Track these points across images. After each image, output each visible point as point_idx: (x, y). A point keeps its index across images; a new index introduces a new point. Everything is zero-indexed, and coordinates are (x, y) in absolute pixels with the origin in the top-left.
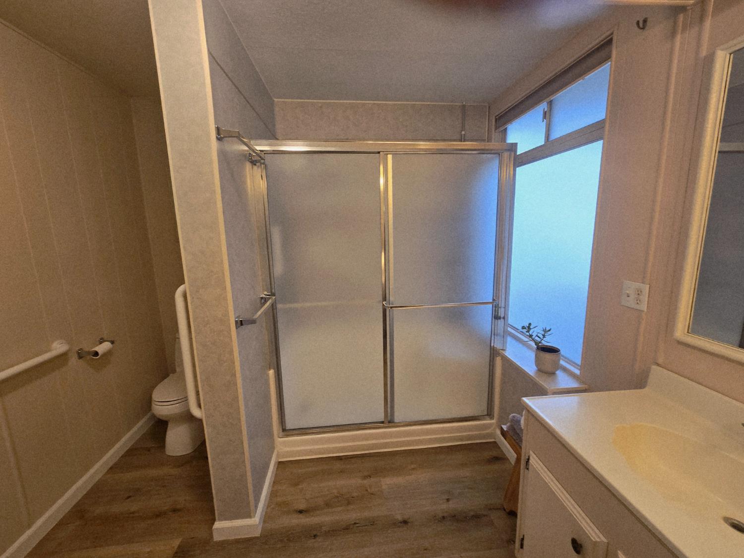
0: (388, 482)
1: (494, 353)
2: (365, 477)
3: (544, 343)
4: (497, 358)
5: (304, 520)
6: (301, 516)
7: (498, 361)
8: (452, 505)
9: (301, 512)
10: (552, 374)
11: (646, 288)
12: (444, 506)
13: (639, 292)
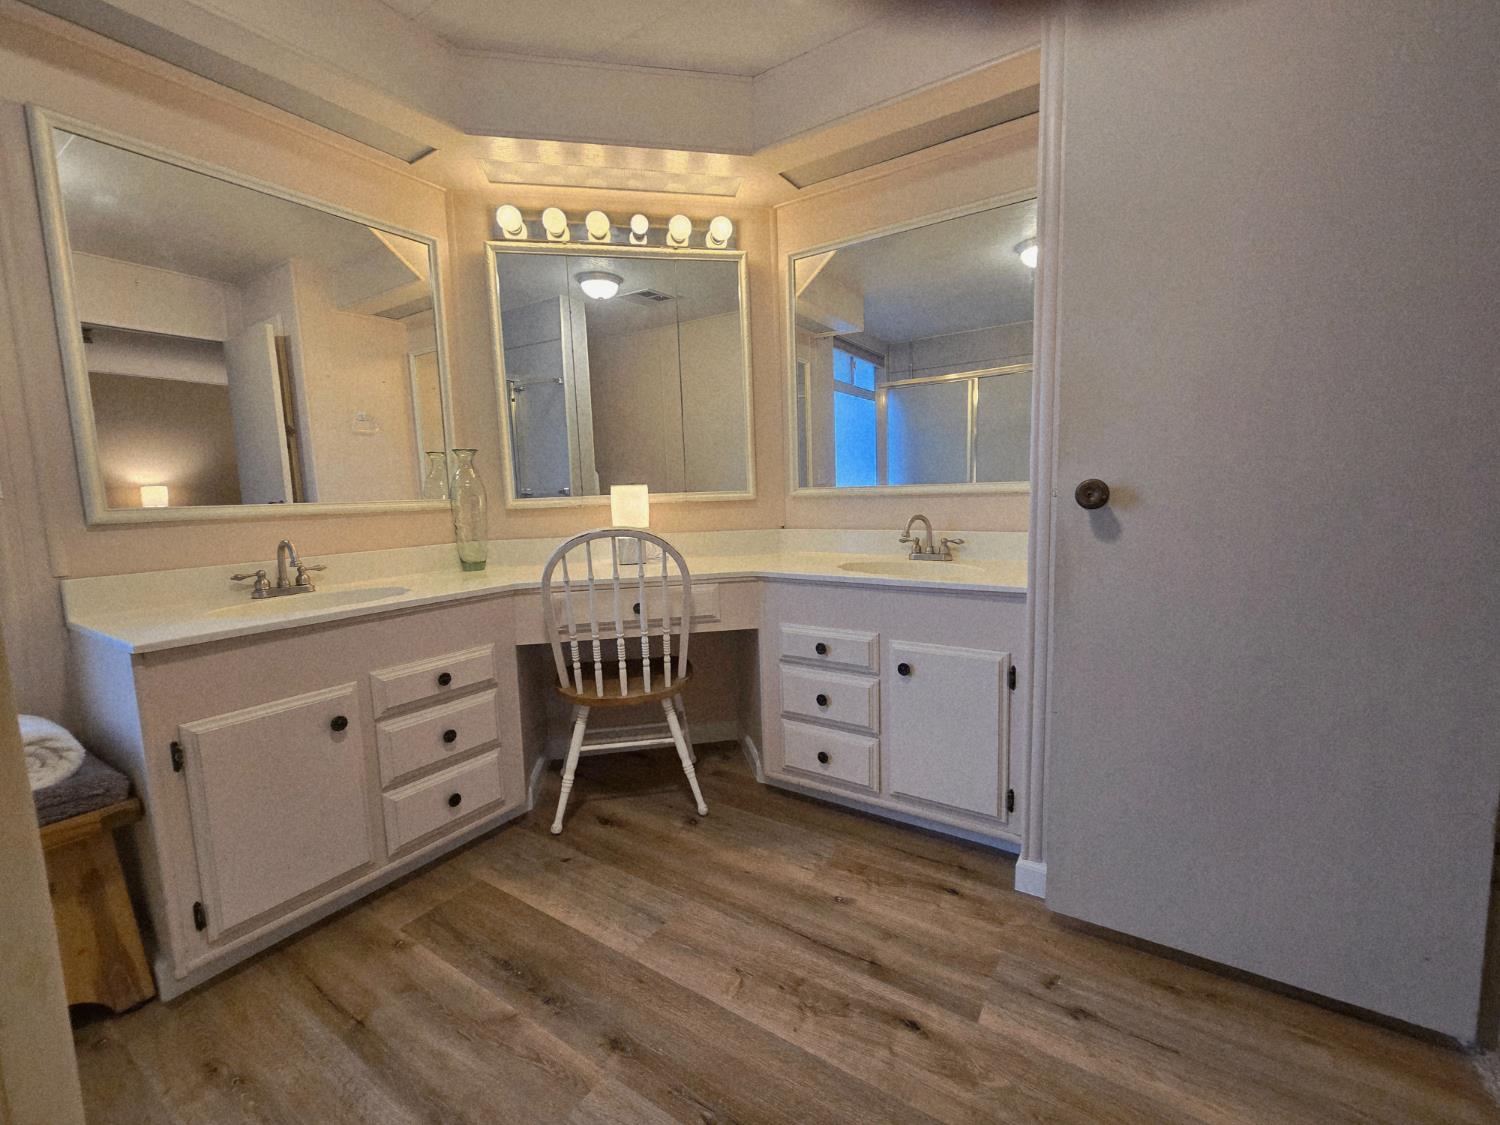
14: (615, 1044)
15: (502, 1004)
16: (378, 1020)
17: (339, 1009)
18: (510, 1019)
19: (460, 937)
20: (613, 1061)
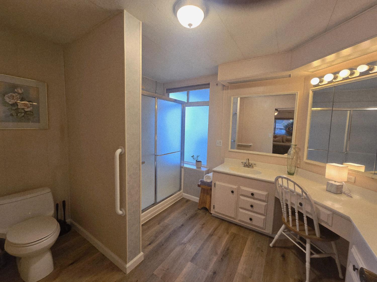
0: (166, 221)
1: (181, 167)
2: (159, 224)
3: (198, 160)
4: (182, 169)
5: (154, 245)
6: (151, 245)
7: (183, 169)
8: (188, 215)
9: (150, 244)
10: (200, 168)
11: (222, 141)
12: (187, 217)
13: (220, 142)
14: (215, 273)
15: (219, 252)
16: (213, 237)
17: (214, 231)
18: (217, 254)
19: (232, 240)
20: (211, 273)
